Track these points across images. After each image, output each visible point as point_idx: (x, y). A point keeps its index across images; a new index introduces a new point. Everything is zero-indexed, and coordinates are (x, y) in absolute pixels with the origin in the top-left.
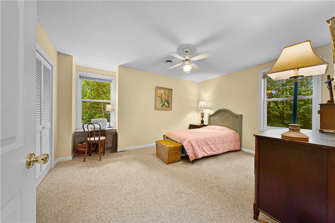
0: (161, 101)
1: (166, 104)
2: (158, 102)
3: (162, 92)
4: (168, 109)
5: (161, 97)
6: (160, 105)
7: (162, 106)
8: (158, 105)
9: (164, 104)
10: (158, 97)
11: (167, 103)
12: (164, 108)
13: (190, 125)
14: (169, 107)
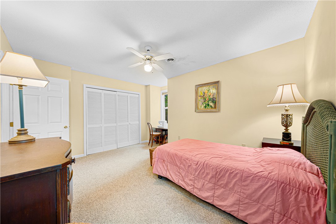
0: (203, 101)
1: (211, 104)
2: (200, 103)
3: (204, 90)
4: (214, 110)
5: (203, 97)
6: (202, 107)
7: (205, 107)
8: (199, 107)
9: (208, 105)
10: (199, 97)
11: (213, 102)
12: (207, 110)
13: (263, 143)
14: (215, 107)
